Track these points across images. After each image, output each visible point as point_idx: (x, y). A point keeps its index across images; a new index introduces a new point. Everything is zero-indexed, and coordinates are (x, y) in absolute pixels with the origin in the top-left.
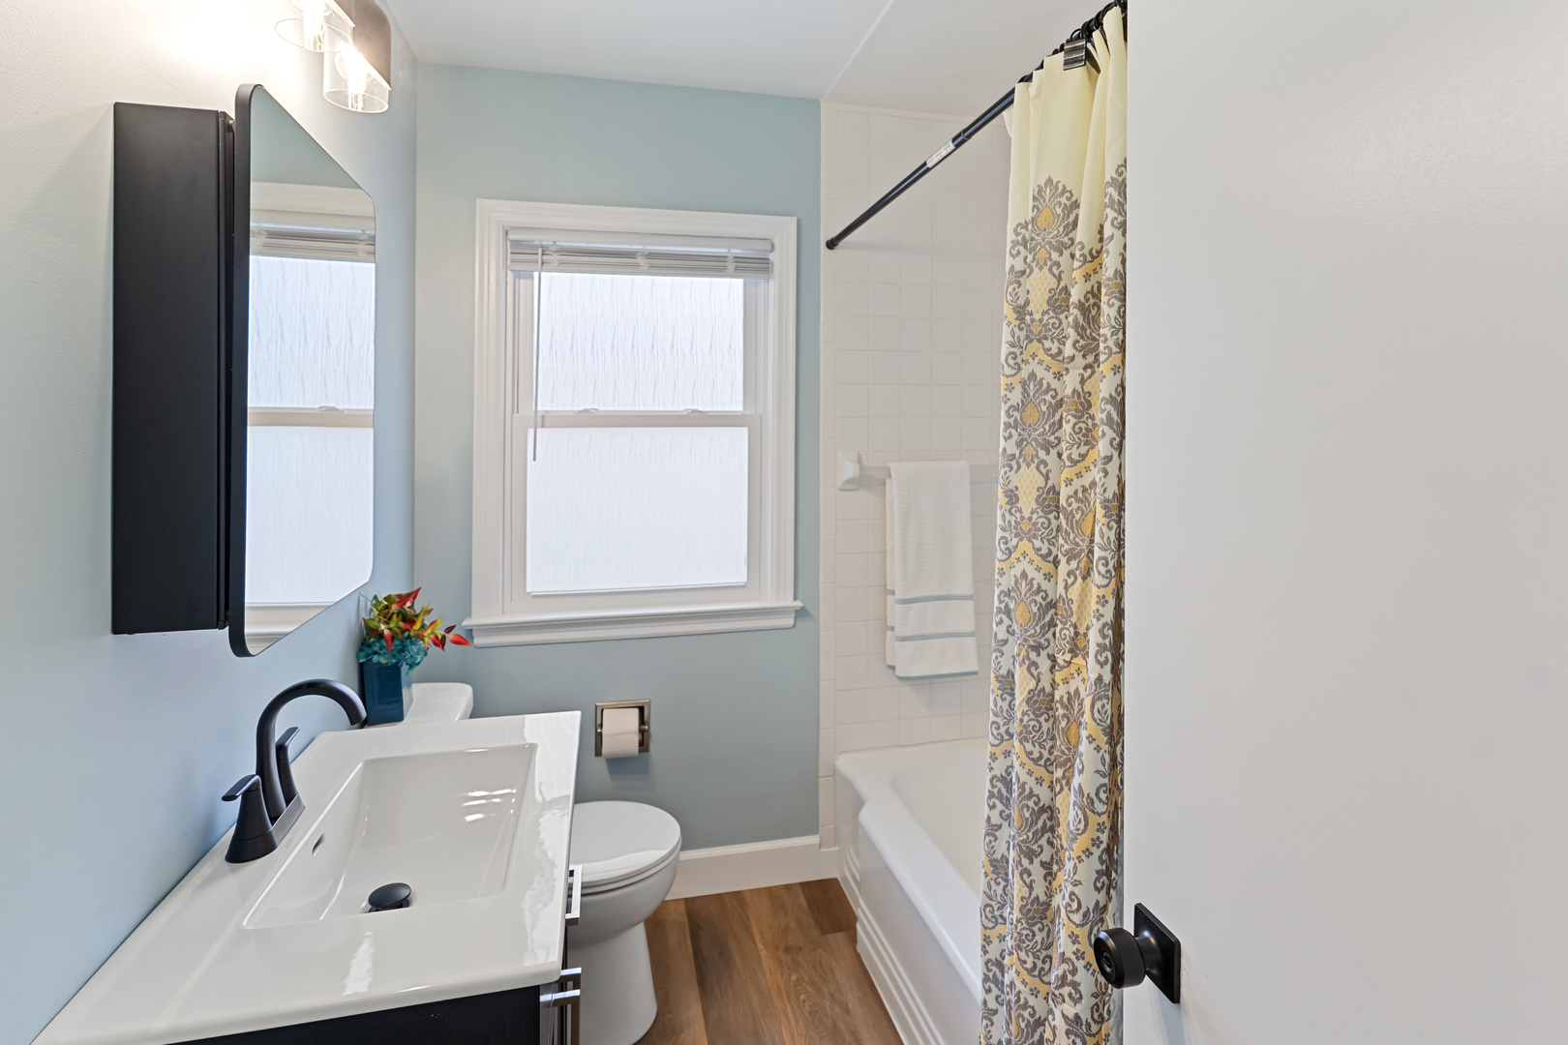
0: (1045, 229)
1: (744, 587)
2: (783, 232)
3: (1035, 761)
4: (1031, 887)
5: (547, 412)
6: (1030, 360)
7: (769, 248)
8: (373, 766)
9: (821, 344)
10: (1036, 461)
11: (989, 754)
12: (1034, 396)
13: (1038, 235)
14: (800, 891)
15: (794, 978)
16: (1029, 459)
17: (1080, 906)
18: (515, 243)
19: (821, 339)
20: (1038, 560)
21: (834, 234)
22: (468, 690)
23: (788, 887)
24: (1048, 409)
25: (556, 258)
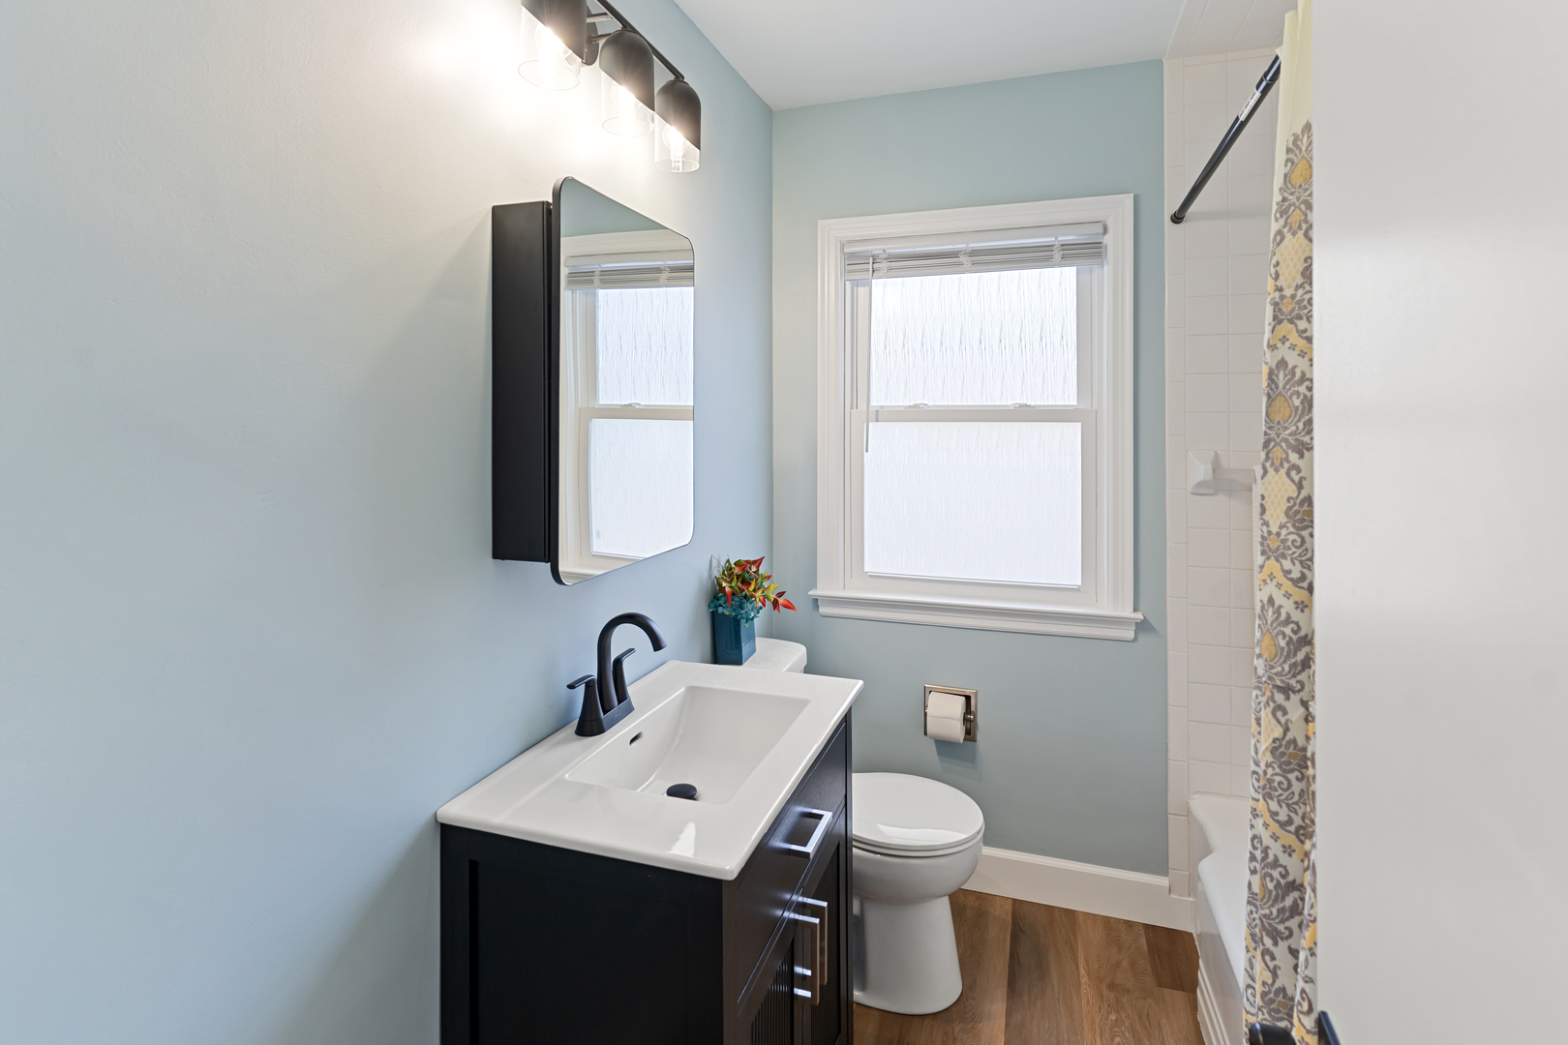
0: (1300, 186)
1: (1078, 590)
2: (1118, 212)
3: (1283, 825)
4: (1274, 973)
5: (882, 407)
6: (1279, 345)
7: (1102, 231)
8: (692, 691)
9: (1166, 330)
10: (1286, 465)
11: (1250, 809)
12: (1284, 388)
13: (1292, 194)
14: (1142, 932)
15: (1113, 1017)
16: (1277, 463)
17: (1311, 1009)
18: (852, 255)
19: (1166, 325)
20: (1288, 586)
21: (1176, 207)
22: (802, 649)
23: (1129, 924)
24: (1302, 403)
25: (884, 265)
